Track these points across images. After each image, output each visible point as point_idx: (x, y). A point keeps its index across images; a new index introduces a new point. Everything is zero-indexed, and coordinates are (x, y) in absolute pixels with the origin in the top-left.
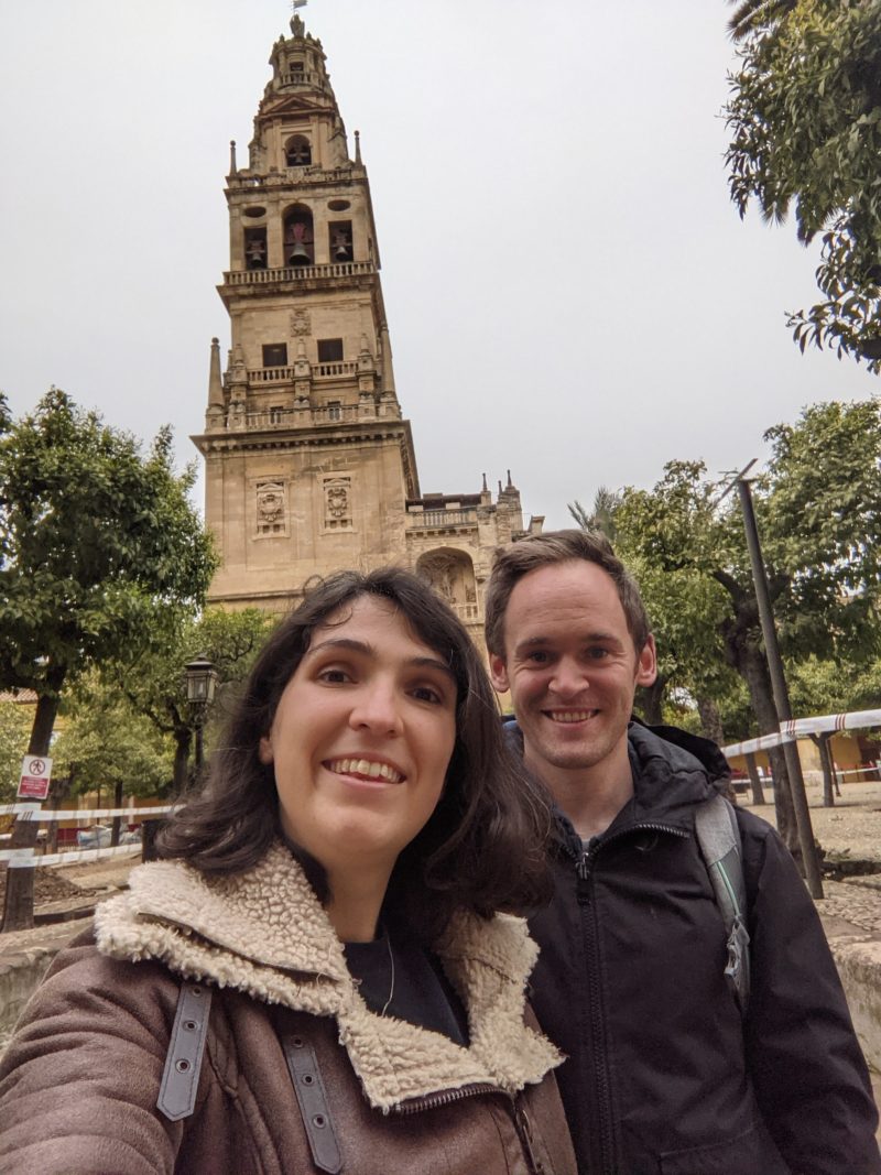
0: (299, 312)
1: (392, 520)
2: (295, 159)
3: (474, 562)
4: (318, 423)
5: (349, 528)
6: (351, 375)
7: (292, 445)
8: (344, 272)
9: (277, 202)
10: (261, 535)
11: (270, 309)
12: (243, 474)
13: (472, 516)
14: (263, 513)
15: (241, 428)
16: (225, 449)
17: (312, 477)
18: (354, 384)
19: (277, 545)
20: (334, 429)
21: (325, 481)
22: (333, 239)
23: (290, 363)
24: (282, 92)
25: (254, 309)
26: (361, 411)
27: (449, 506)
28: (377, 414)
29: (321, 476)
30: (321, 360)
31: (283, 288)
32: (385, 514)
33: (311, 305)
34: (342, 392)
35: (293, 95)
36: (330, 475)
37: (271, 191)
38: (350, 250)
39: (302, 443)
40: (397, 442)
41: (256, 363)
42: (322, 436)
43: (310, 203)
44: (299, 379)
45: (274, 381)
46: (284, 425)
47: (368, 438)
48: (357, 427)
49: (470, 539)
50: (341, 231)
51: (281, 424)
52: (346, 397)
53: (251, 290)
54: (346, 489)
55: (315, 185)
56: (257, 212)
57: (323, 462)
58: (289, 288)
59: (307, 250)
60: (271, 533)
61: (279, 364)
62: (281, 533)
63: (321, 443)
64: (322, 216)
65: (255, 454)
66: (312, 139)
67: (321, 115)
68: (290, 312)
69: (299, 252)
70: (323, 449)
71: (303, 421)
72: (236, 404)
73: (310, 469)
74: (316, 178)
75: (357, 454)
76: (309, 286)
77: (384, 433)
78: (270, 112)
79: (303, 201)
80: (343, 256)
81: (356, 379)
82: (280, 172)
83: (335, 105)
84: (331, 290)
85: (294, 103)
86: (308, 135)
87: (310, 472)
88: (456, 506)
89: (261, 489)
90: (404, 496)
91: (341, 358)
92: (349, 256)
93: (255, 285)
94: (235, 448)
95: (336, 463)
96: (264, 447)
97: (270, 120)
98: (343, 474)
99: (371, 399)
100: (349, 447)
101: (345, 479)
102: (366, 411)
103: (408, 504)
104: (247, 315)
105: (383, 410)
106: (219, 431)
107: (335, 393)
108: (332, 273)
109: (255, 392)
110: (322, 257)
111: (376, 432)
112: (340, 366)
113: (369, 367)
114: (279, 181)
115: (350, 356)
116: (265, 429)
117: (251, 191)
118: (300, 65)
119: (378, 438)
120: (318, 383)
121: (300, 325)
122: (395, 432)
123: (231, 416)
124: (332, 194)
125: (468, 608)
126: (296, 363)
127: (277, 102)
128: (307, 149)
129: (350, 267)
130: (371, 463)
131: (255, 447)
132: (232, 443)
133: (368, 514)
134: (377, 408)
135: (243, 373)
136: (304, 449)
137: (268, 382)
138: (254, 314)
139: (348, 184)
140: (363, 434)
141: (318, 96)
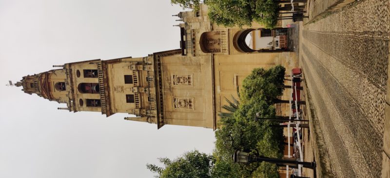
0: (115, 90)
1: (189, 61)
2: (63, 88)
3: (205, 31)
4: (154, 85)
5: (191, 76)
6: (137, 73)
7: (161, 95)
8: (101, 73)
9: (78, 95)
10: (193, 107)
11: (114, 99)
12: (171, 112)
13: (188, 31)
14: (185, 106)
15: (155, 112)
16: (163, 118)
17: (173, 88)
18: (140, 72)
19: (196, 102)
20: (156, 80)
21: (174, 84)
22: (90, 76)
23: (133, 94)
24: (41, 91)
25: (114, 105)
26: (150, 70)
27: (185, 40)
28: (151, 64)
29: (172, 85)
30: (132, 83)
31: (107, 95)
32: (187, 63)
33: (113, 85)
34: (143, 76)
35: (42, 87)
36: (172, 82)
37: (74, 97)
38: (94, 71)
39: (161, 92)
40: (161, 58)
41: (133, 105)
42: (158, 84)
43: (78, 84)
44: (138, 91)
45: (139, 99)
46: (155, 98)
47: (160, 68)
48: (155, 72)
49: (196, 33)
50: (87, 73)
51: (154, 98)
52: (145, 75)
53: (108, 106)
54: (177, 76)
55: (72, 82)
56: (81, 102)
57: (167, 84)
58: (107, 92)
59: (94, 86)
60: (192, 104)
61: (133, 97)
62: (192, 100)
63: (161, 85)
64: (82, 80)
65: (164, 108)
66: (56, 81)
67: (48, 78)
68: (115, 92)
69: (95, 88)
70: (163, 84)
71: (153, 91)
72: (147, 113)
73: (170, 89)
74: (69, 81)
75: (165, 72)
76: (106, 85)
77: (157, 62)
78: (47, 95)
79: (77, 86)
80: (95, 73)
81: (139, 71)
82: (67, 93)
83: (44, 73)
84: (108, 78)
85: (44, 87)
86: (55, 83)
87: (171, 89)
88: (184, 37)
89: (177, 106)
90: (180, 55)
91: (131, 76)
92: (95, 71)
93: (106, 104)
94: (162, 114)
95: (168, 80)
96: (162, 104)
97: (50, 96)
98: (172, 77)
99: (146, 66)
100: (162, 75)
101: (174, 77)
102: (150, 68)
103: (183, 54)
104: (116, 107)
105: (150, 62)
106: (156, 119)
107: (143, 79)
108: (102, 77)
109: (143, 106)
110: (96, 80)
111: (157, 65)
112: (134, 76)
113: (134, 66)
114: (71, 94)
115: (130, 73)
116: (156, 104)
117: (74, 104)
118: (31, 84)
119: (159, 64)
120: (140, 84)
121: (120, 89)
122: (157, 58)
123: (151, 115)
124: (74, 76)
125: (222, 34)
126: (133, 92)
127: (44, 93)
128: (60, 83)
129: (99, 71)
130: (169, 67)
131: (162, 108)
132: (160, 115)
133: (187, 70)
134: (149, 64)
135: (136, 110)
136: (163, 91)
137: (139, 101)
138: (116, 105)
139: (71, 70)
140: (158, 70)
141: (42, 79)
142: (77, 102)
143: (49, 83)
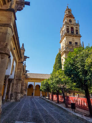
9: (70, 26)
22: (76, 31)
23: (72, 44)
25: (68, 37)
33: (74, 38)
38: (78, 33)
41: (69, 43)
44: (74, 46)
69: (73, 32)
74: (74, 24)
79: (73, 27)
84: (77, 37)
91: (78, 44)
106: (66, 50)
127: (68, 15)
128: (71, 21)
132: (68, 52)
137: (70, 46)
139: (78, 26)
142: (68, 25)
143: (71, 17)
